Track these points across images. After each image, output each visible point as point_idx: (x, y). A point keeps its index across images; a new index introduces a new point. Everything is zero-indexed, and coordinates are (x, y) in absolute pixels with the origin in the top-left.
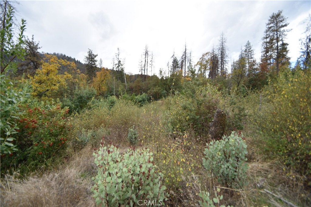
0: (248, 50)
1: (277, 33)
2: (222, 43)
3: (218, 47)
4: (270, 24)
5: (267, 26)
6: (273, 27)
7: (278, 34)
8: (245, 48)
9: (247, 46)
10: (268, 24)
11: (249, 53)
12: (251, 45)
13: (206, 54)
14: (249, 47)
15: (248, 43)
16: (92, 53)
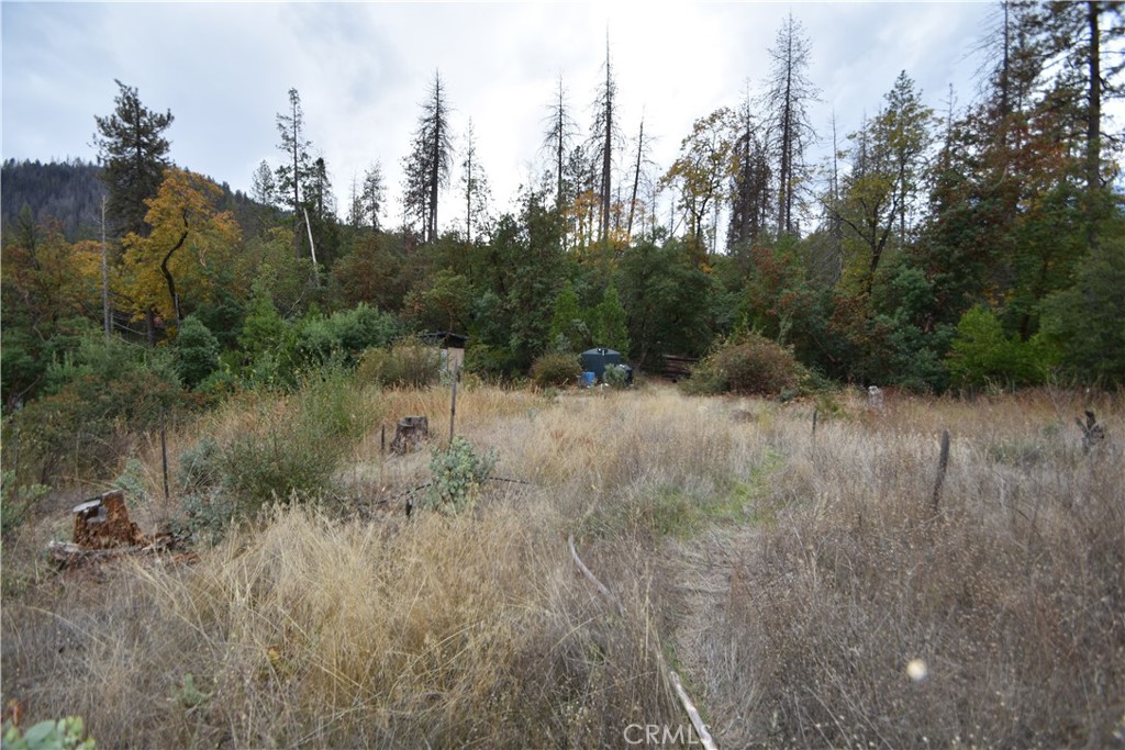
2: (790, 69)
3: (768, 88)
8: (889, 106)
9: (895, 97)
12: (914, 93)
13: (713, 118)
14: (908, 100)
15: (900, 82)
16: (142, 107)
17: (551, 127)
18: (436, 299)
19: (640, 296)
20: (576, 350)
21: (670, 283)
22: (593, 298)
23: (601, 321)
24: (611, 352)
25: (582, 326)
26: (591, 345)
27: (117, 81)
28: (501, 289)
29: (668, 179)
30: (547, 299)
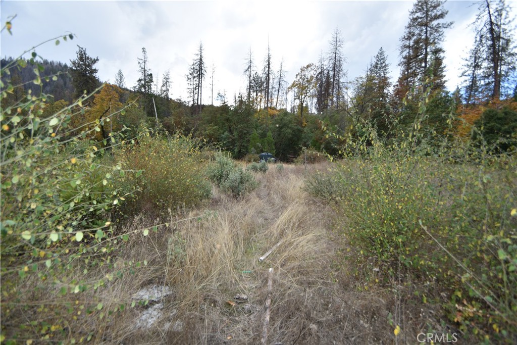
0: (380, 65)
1: (426, 29)
2: (336, 49)
3: (329, 55)
4: (416, 12)
5: (411, 17)
6: (421, 18)
7: (428, 32)
8: (376, 61)
9: (378, 57)
10: (413, 13)
11: (381, 70)
12: (385, 56)
13: (308, 67)
14: (383, 59)
15: (380, 52)
16: (87, 56)
17: (246, 68)
18: (207, 134)
19: (279, 135)
20: (258, 153)
21: (289, 131)
22: (263, 135)
23: (266, 144)
24: (269, 154)
25: (260, 145)
26: (262, 151)
27: (78, 46)
28: (231, 131)
29: (291, 88)
30: (248, 136)
